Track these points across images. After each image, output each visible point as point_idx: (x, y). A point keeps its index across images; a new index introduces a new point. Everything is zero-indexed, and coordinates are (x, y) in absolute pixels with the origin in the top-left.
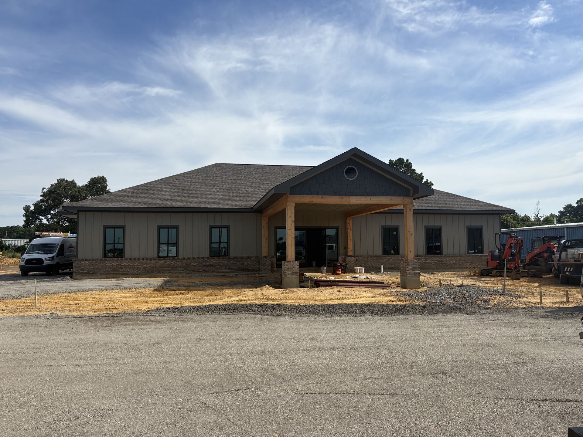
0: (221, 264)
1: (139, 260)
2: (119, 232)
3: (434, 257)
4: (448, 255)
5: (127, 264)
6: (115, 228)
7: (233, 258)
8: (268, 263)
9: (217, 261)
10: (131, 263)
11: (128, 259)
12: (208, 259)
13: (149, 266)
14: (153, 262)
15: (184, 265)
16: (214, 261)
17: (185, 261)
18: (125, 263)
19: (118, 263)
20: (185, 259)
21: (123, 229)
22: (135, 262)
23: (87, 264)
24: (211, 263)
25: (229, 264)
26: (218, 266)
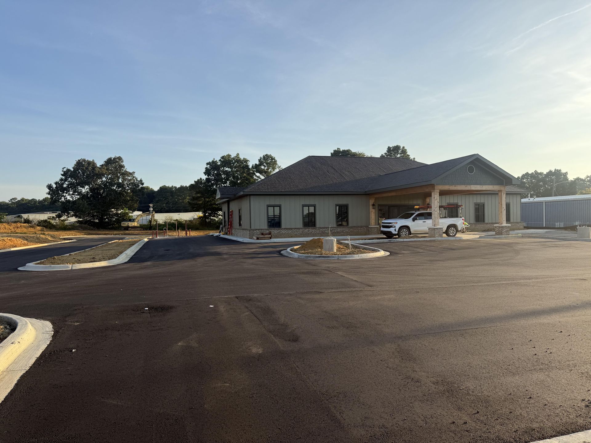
0: (344, 231)
1: (292, 229)
2: (277, 209)
3: (480, 224)
4: (489, 223)
5: (284, 232)
6: (274, 207)
7: (352, 227)
8: (375, 230)
9: (342, 229)
10: (287, 231)
11: (285, 229)
12: (336, 227)
13: (298, 234)
14: (301, 230)
15: (321, 232)
16: (340, 229)
17: (321, 230)
18: (283, 231)
19: (278, 232)
20: (321, 228)
21: (279, 207)
22: (289, 230)
23: (258, 232)
24: (338, 231)
25: (349, 231)
26: (342, 233)
